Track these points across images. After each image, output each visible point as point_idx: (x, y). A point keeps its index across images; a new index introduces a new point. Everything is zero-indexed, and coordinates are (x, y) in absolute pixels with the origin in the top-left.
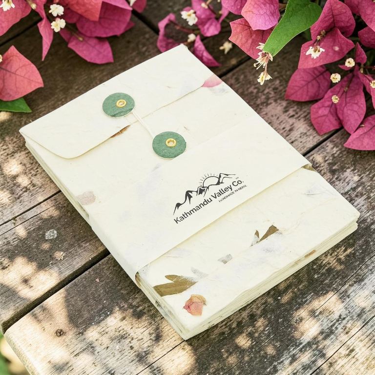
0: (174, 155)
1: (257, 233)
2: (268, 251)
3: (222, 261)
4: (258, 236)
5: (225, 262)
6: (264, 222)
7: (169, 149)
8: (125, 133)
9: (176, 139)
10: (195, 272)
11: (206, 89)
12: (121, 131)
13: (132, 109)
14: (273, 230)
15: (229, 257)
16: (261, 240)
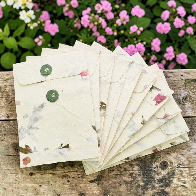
0: (51, 101)
1: (62, 145)
2: (61, 153)
3: (45, 149)
4: (61, 146)
5: (45, 150)
6: (67, 141)
7: (52, 98)
8: (42, 83)
9: (56, 95)
10: (35, 148)
11: (80, 76)
12: (41, 82)
13: (49, 75)
14: (67, 146)
15: (48, 148)
16: (61, 148)
